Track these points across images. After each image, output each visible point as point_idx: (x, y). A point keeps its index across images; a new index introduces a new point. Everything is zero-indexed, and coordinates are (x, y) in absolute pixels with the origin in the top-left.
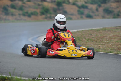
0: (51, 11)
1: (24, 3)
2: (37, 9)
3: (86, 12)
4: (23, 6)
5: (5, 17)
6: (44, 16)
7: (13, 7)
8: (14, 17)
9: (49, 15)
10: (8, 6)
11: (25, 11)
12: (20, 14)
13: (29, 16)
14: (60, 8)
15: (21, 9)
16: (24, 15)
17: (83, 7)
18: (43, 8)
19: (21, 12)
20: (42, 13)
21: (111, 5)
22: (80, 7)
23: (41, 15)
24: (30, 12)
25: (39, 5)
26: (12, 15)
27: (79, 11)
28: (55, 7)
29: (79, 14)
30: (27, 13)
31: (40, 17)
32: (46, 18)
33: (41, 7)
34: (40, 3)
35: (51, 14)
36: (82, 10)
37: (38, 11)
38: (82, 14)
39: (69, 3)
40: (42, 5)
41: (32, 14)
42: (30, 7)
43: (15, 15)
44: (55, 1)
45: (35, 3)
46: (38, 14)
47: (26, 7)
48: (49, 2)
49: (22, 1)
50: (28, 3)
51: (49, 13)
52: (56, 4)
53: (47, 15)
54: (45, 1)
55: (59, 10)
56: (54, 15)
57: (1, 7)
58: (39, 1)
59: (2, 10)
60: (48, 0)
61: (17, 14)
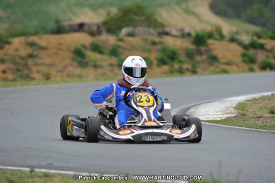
0: (182, 57)
1: (121, 40)
2: (149, 51)
3: (261, 57)
4: (118, 46)
5: (78, 71)
6: (165, 68)
7: (96, 48)
8: (100, 71)
9: (176, 66)
10: (85, 47)
12: (111, 65)
14: (203, 48)
15: (114, 52)
17: (253, 46)
18: (164, 50)
19: (114, 60)
20: (162, 62)
22: (245, 47)
23: (159, 66)
25: (154, 43)
26: (95, 66)
27: (244, 55)
28: (191, 47)
29: (244, 62)
31: (157, 70)
32: (171, 72)
33: (159, 47)
34: (157, 39)
35: (180, 62)
36: (251, 52)
37: (153, 57)
38: (252, 61)
39: (222, 37)
40: (161, 43)
42: (133, 48)
43: (101, 67)
44: (189, 35)
45: (146, 40)
46: (151, 63)
47: (124, 49)
48: (175, 36)
49: (117, 35)
50: (130, 39)
51: (176, 61)
52: (192, 40)
53: (172, 66)
54: (167, 34)
55: (200, 53)
56: (189, 66)
57: (69, 50)
58: (153, 35)
59: (71, 55)
60: (175, 32)
61: (105, 64)
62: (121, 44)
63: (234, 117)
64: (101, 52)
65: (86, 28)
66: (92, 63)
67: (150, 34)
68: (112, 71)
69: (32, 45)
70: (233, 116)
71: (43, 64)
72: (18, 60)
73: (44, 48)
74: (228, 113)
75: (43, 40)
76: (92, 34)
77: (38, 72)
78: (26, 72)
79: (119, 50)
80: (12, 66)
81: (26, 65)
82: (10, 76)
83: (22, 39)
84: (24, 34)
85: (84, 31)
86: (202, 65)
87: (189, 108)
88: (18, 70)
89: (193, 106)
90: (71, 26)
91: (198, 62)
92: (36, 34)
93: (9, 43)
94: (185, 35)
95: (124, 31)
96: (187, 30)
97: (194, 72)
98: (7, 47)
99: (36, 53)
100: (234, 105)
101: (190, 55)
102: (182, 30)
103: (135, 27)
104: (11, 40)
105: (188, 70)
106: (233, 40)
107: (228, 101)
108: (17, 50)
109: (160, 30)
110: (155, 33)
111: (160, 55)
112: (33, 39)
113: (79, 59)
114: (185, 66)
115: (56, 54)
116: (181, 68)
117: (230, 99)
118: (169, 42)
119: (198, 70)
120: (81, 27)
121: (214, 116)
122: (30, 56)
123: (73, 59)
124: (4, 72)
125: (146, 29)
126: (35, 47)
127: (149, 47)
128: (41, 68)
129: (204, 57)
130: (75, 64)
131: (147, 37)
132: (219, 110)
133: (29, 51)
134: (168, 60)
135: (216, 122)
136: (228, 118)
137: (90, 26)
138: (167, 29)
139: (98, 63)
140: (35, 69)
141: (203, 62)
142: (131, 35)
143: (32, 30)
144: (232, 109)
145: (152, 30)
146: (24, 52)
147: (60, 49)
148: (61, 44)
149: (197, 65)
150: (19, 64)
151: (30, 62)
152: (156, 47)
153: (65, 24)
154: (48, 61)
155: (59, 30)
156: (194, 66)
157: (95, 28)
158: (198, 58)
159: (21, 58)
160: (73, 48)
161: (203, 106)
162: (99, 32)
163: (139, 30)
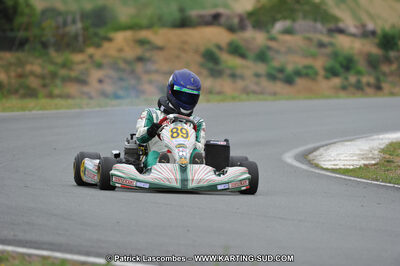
0: (362, 66)
1: (273, 39)
2: (313, 56)
4: (269, 48)
5: (208, 83)
6: (337, 81)
7: (236, 50)
8: (240, 84)
9: (353, 79)
10: (219, 48)
11: (275, 64)
12: (257, 75)
13: (289, 81)
14: (392, 54)
15: (262, 56)
16: (272, 77)
18: (335, 55)
19: (261, 68)
20: (332, 72)
23: (327, 78)
24: (290, 68)
25: (321, 45)
26: (233, 76)
28: (375, 51)
30: (281, 70)
31: (325, 85)
32: (344, 88)
33: (328, 50)
34: (325, 39)
35: (359, 73)
37: (319, 64)
40: (331, 44)
41: (298, 73)
42: (290, 51)
43: (242, 77)
44: (373, 33)
45: (309, 39)
46: (316, 74)
47: (277, 52)
48: (354, 35)
49: (268, 32)
50: (287, 38)
51: (352, 72)
52: (377, 41)
53: (346, 79)
54: (341, 31)
55: (388, 61)
56: (372, 80)
57: (196, 51)
58: (321, 33)
59: (199, 59)
60: (353, 30)
61: (248, 73)
62: (272, 44)
63: (374, 165)
64: (243, 56)
65: (223, 20)
66: (228, 72)
67: (315, 31)
68: (257, 84)
69: (142, 43)
70: (373, 162)
71: (157, 72)
72: (122, 65)
73: (160, 49)
74: (367, 159)
75: (159, 36)
76: (231, 29)
77: (150, 82)
78: (133, 82)
79: (270, 54)
80: (112, 73)
81: (133, 72)
82: (108, 88)
83: (128, 34)
84: (133, 27)
85: (220, 25)
86: (390, 79)
88: (121, 79)
90: (201, 17)
91: (384, 74)
92: (150, 27)
93: (109, 40)
94: (367, 34)
95: (279, 26)
96: (370, 26)
97: (378, 88)
98: (106, 45)
99: (147, 55)
100: (382, 147)
101: (373, 63)
102: (364, 26)
103: (294, 20)
104: (112, 35)
105: (369, 85)
107: (379, 139)
108: (120, 50)
109: (332, 26)
110: (324, 30)
111: (330, 63)
112: (144, 34)
113: (211, 65)
114: (365, 80)
115: (178, 57)
116: (359, 82)
117: (381, 136)
118: (344, 43)
119: (384, 85)
120: (215, 19)
121: (346, 163)
122: (140, 59)
123: (202, 65)
124: (100, 81)
125: (311, 23)
126: (147, 46)
127: (314, 50)
128: (155, 77)
129: (394, 67)
130: (205, 72)
131: (311, 35)
132: (358, 152)
133: (139, 51)
134: (341, 70)
135: (345, 171)
136: (365, 165)
137: (229, 17)
138: (341, 25)
139: (239, 72)
140: (145, 78)
141: (392, 73)
142: (288, 31)
143: (144, 22)
144: (376, 152)
145: (319, 26)
146: (131, 53)
147: (184, 51)
148: (185, 42)
149: (382, 78)
150: (123, 70)
151: (139, 67)
152: (324, 51)
153: (193, 13)
154: (165, 67)
155: (184, 23)
156: (378, 80)
157: (236, 21)
158: (385, 68)
159: (126, 62)
160: (202, 49)
162: (242, 27)
163: (301, 24)
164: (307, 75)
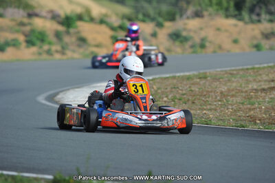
0: (51, 38)
2: (18, 32)
6: (34, 49)
9: (46, 47)
13: (1, 49)
14: (72, 30)
18: (33, 31)
21: (185, 24)
23: (28, 47)
24: (2, 41)
25: (22, 24)
28: (60, 28)
32: (40, 54)
33: (28, 28)
34: (26, 20)
35: (50, 43)
39: (91, 19)
40: (30, 24)
41: (7, 44)
45: (14, 21)
46: (20, 44)
51: (46, 43)
53: (41, 47)
54: (37, 15)
58: (23, 16)
60: (44, 14)
86: (72, 47)
87: (57, 94)
89: (61, 91)
91: (67, 44)
94: (54, 17)
97: (63, 53)
101: (58, 35)
102: (51, 11)
103: (4, 8)
105: (57, 51)
106: (102, 22)
109: (30, 11)
110: (25, 14)
114: (54, 48)
116: (49, 50)
118: (38, 23)
131: (16, 18)
138: (37, 11)
141: (72, 44)
145: (21, 12)
156: (63, 48)
158: (67, 39)
161: (72, 91)
163: (9, 11)
164: (14, 45)
